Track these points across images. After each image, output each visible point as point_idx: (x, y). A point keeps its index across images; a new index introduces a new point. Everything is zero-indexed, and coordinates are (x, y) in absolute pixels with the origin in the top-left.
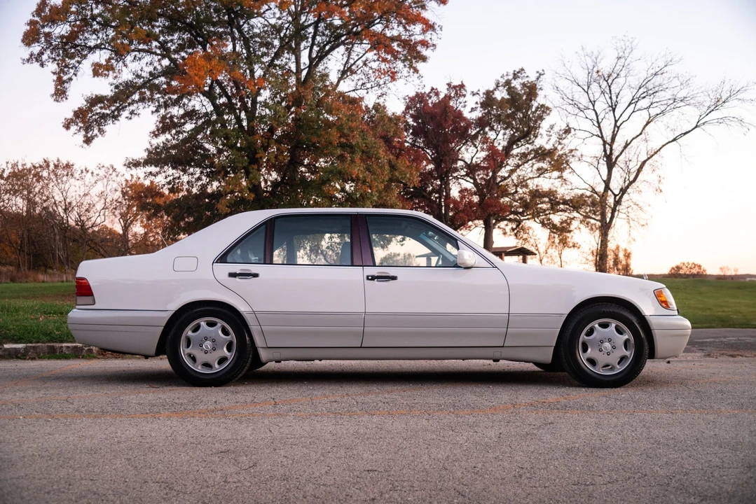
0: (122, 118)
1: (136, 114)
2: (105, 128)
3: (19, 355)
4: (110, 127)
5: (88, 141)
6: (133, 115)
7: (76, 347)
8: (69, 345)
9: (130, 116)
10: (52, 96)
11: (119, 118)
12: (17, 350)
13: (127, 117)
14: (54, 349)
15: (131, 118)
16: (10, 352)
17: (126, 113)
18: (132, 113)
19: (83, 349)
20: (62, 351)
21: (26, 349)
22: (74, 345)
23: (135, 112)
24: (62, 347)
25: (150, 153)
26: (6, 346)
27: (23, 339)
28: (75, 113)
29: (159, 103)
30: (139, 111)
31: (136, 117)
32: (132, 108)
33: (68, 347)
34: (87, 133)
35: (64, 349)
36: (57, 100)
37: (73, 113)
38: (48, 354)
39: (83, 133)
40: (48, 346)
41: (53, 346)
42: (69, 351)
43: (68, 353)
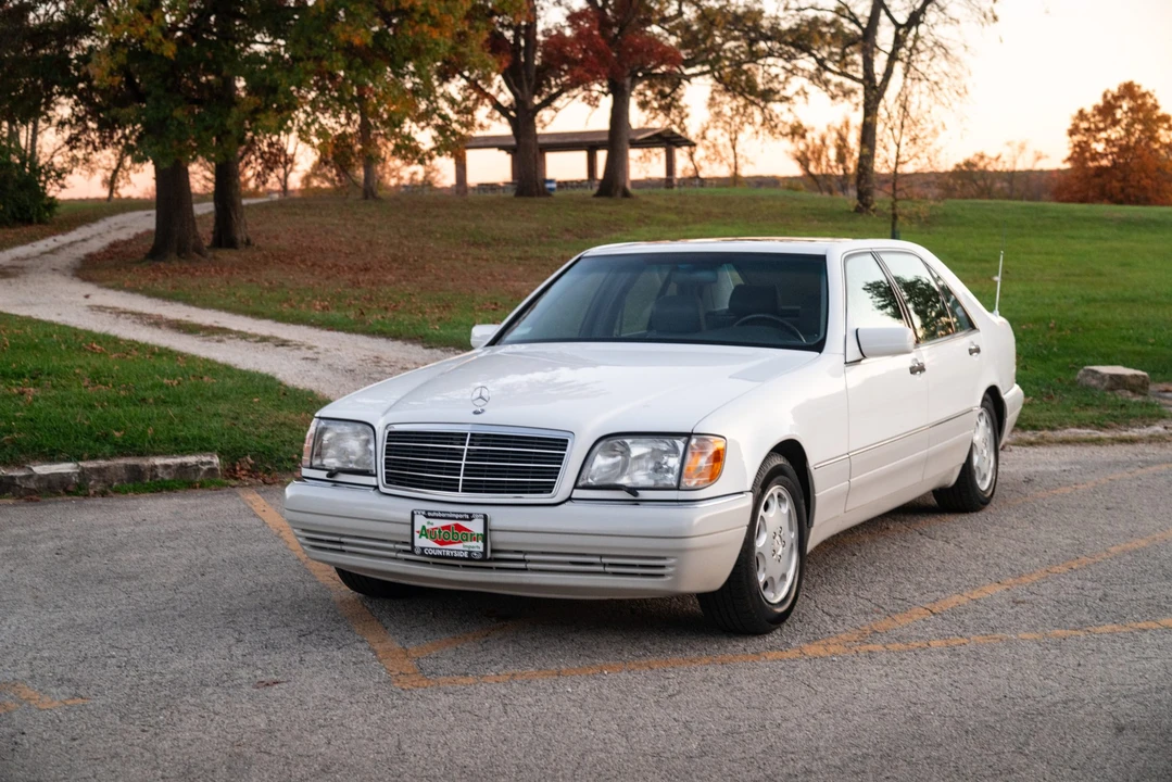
3: (71, 488)
7: (183, 466)
8: (169, 461)
12: (63, 479)
14: (140, 471)
16: (50, 482)
19: (199, 469)
20: (156, 476)
21: (83, 473)
22: (179, 460)
24: (156, 466)
26: (42, 469)
27: (61, 452)
33: (167, 467)
35: (160, 470)
38: (128, 482)
40: (126, 466)
41: (137, 466)
42: (169, 474)
43: (167, 478)
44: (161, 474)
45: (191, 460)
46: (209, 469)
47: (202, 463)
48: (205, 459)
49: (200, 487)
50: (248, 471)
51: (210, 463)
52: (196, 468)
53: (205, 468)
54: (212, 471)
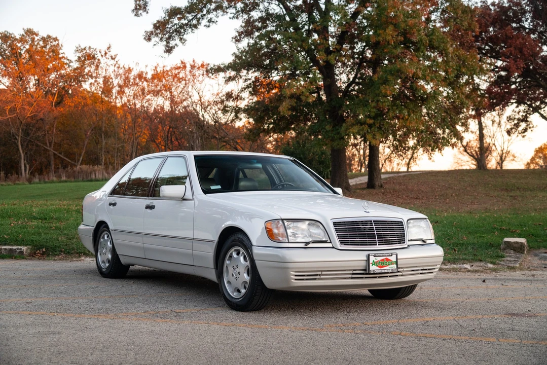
0: (201, 27)
1: (214, 22)
2: (185, 37)
4: (189, 36)
5: (169, 50)
6: (211, 24)
7: (11, 250)
8: (7, 247)
9: (208, 24)
10: (133, 11)
11: (199, 27)
13: (205, 26)
15: (209, 26)
17: (204, 22)
18: (210, 21)
22: (11, 247)
23: (213, 20)
25: (237, 56)
28: (155, 25)
29: (236, 9)
30: (216, 19)
31: (214, 24)
32: (210, 16)
34: (168, 43)
36: (137, 15)
37: (152, 26)
39: (165, 43)
42: (6, 252)
43: (5, 254)
44: (3, 252)
45: (15, 247)
46: (20, 251)
47: (18, 249)
48: (20, 247)
49: (15, 258)
50: (41, 254)
51: (21, 249)
52: (15, 251)
53: (18, 251)
54: (21, 252)
